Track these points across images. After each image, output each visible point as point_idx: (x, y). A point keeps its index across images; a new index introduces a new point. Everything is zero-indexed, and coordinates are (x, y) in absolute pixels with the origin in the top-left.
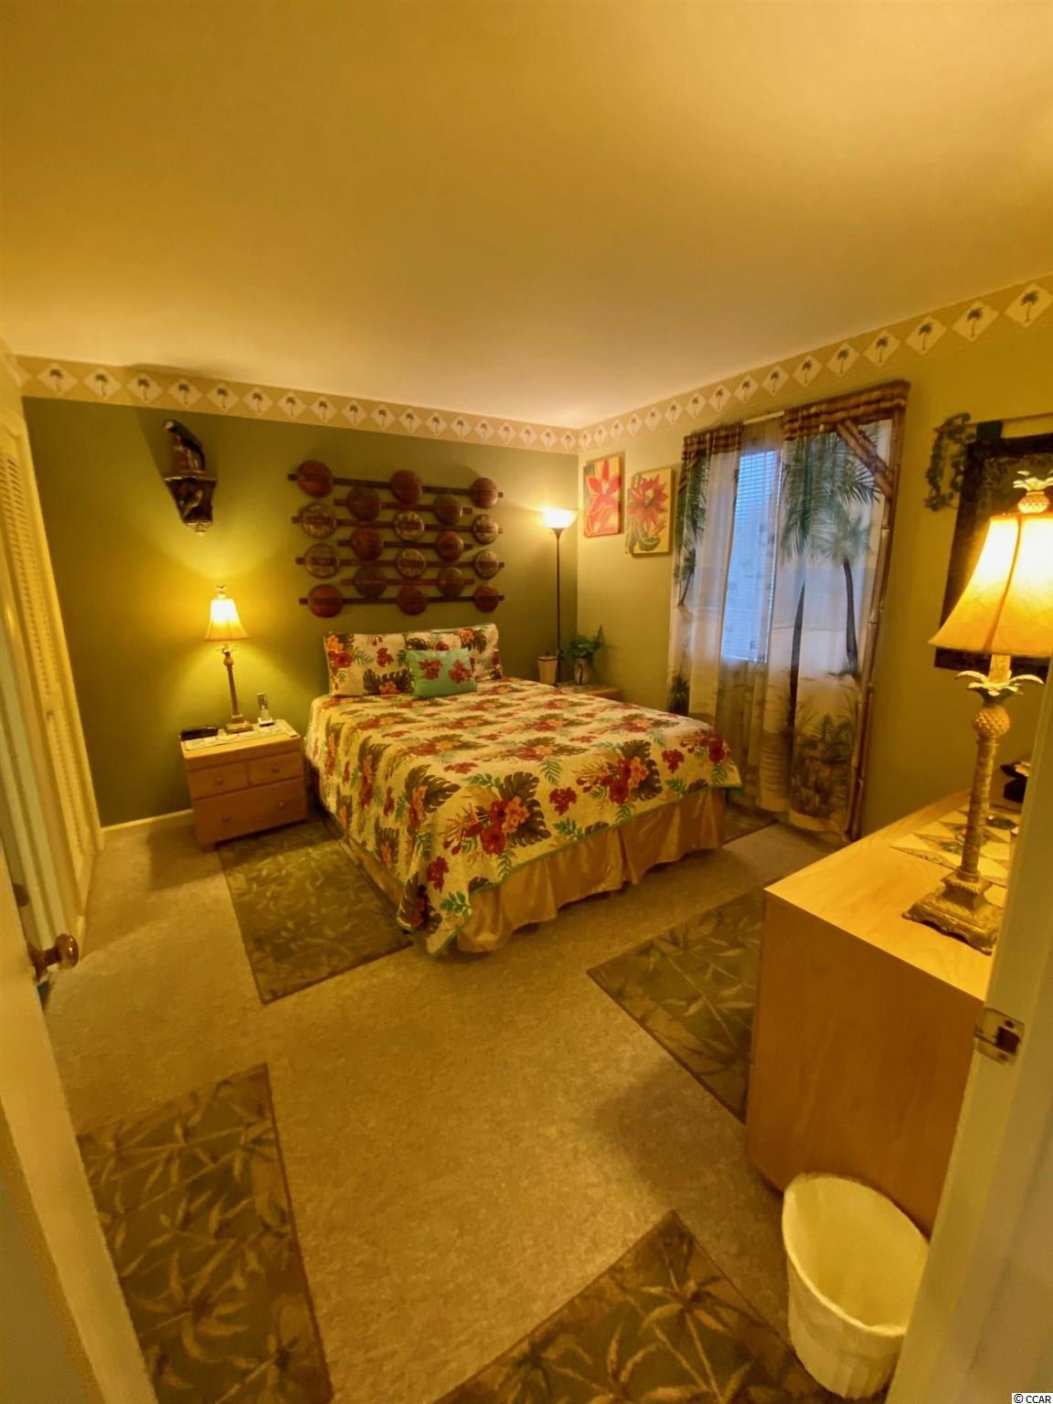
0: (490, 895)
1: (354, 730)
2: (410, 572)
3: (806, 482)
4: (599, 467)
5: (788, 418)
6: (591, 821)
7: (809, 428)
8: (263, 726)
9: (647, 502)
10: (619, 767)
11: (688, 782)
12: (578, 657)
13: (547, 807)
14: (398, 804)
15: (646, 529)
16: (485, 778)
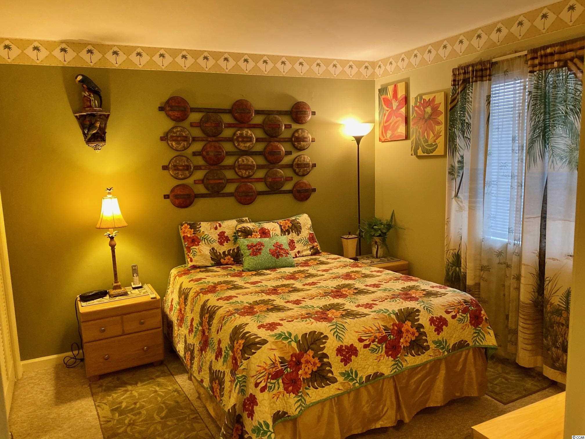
0: (290, 425)
1: (198, 294)
2: (244, 173)
3: (545, 105)
4: (391, 89)
5: (529, 57)
6: (371, 371)
7: (547, 64)
8: (134, 288)
9: (426, 116)
10: (394, 329)
11: (451, 343)
12: (374, 236)
13: (335, 360)
14: (225, 352)
15: (426, 137)
16: (287, 335)
